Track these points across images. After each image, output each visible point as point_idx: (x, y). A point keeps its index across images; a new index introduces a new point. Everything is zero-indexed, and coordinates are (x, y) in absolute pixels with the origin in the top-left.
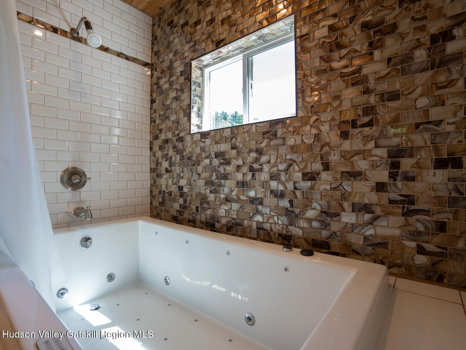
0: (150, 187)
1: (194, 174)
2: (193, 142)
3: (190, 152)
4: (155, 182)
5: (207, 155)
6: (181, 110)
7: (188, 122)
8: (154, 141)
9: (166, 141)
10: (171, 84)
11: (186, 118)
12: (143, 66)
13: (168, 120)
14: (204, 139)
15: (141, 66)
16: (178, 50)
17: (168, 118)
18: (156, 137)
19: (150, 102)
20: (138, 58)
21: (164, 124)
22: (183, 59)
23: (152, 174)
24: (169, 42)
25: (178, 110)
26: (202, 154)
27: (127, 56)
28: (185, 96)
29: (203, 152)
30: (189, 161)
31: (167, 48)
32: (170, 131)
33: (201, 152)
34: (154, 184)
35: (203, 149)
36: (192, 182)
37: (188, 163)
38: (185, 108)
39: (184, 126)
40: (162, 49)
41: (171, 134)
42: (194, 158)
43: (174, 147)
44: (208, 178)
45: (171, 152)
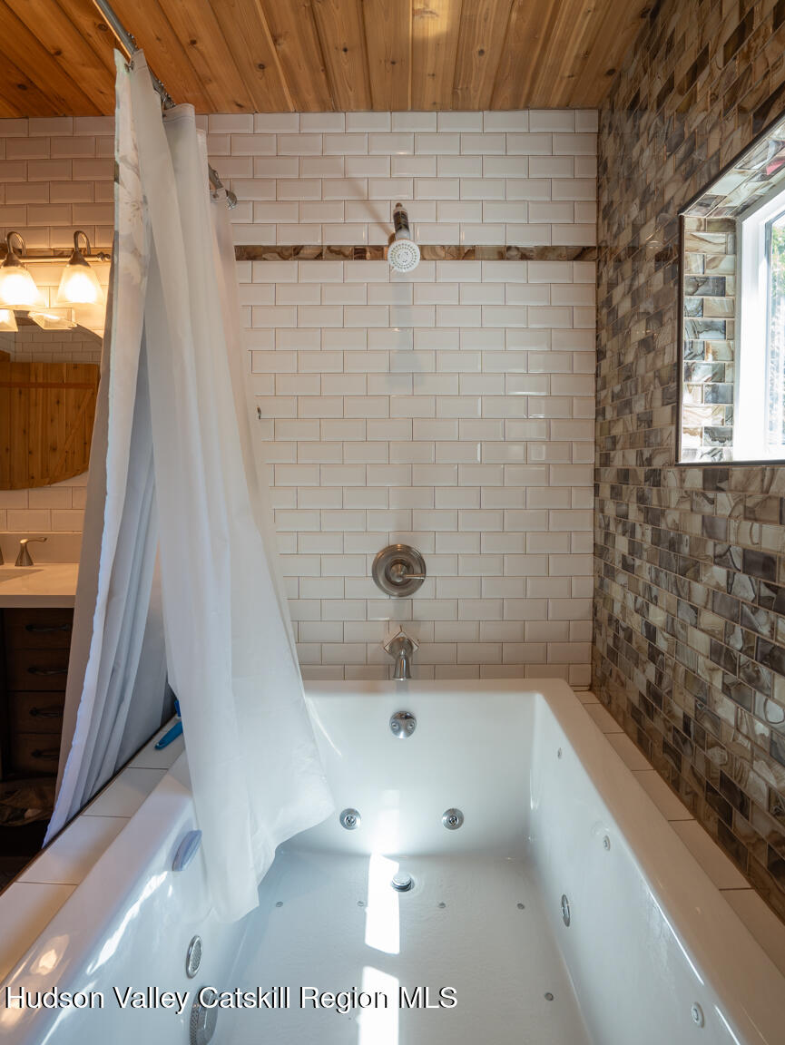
0: (592, 595)
1: (684, 603)
2: (684, 494)
3: (677, 527)
4: (601, 586)
5: (720, 550)
6: (657, 381)
7: (672, 423)
8: (603, 469)
9: (624, 475)
10: (635, 296)
11: (668, 409)
12: (571, 262)
13: (627, 411)
14: (713, 490)
15: (566, 262)
16: (650, 184)
17: (628, 404)
18: (605, 460)
19: (594, 357)
20: (554, 244)
21: (621, 422)
22: (661, 211)
23: (598, 559)
24: (630, 166)
25: (650, 383)
26: (706, 541)
27: (525, 249)
28: (665, 338)
29: (710, 537)
30: (673, 553)
31: (627, 190)
32: (632, 446)
33: (703, 533)
34: (600, 593)
35: (709, 525)
36: (677, 627)
37: (671, 560)
38: (665, 374)
39: (662, 436)
40: (616, 197)
41: (635, 454)
42: (685, 550)
43: (642, 499)
44: (719, 636)
45: (634, 515)
